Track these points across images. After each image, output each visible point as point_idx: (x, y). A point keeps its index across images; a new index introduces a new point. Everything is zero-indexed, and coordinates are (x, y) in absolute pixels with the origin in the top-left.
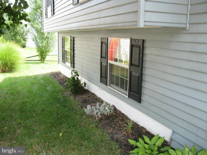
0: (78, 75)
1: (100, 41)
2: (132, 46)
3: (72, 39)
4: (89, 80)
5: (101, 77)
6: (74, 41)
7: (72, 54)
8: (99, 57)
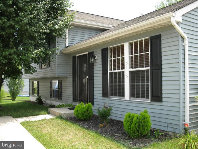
0: (41, 97)
1: (50, 82)
2: (59, 82)
3: (38, 82)
4: (45, 99)
5: (50, 96)
6: (39, 83)
7: (38, 89)
8: (49, 88)
